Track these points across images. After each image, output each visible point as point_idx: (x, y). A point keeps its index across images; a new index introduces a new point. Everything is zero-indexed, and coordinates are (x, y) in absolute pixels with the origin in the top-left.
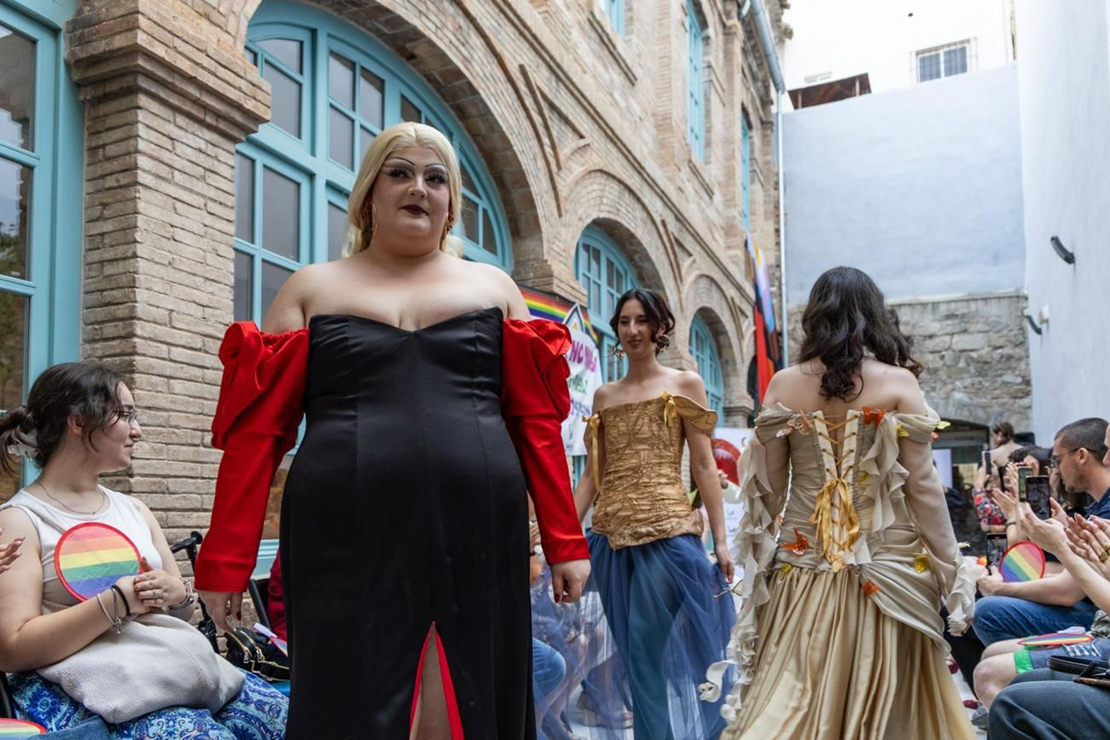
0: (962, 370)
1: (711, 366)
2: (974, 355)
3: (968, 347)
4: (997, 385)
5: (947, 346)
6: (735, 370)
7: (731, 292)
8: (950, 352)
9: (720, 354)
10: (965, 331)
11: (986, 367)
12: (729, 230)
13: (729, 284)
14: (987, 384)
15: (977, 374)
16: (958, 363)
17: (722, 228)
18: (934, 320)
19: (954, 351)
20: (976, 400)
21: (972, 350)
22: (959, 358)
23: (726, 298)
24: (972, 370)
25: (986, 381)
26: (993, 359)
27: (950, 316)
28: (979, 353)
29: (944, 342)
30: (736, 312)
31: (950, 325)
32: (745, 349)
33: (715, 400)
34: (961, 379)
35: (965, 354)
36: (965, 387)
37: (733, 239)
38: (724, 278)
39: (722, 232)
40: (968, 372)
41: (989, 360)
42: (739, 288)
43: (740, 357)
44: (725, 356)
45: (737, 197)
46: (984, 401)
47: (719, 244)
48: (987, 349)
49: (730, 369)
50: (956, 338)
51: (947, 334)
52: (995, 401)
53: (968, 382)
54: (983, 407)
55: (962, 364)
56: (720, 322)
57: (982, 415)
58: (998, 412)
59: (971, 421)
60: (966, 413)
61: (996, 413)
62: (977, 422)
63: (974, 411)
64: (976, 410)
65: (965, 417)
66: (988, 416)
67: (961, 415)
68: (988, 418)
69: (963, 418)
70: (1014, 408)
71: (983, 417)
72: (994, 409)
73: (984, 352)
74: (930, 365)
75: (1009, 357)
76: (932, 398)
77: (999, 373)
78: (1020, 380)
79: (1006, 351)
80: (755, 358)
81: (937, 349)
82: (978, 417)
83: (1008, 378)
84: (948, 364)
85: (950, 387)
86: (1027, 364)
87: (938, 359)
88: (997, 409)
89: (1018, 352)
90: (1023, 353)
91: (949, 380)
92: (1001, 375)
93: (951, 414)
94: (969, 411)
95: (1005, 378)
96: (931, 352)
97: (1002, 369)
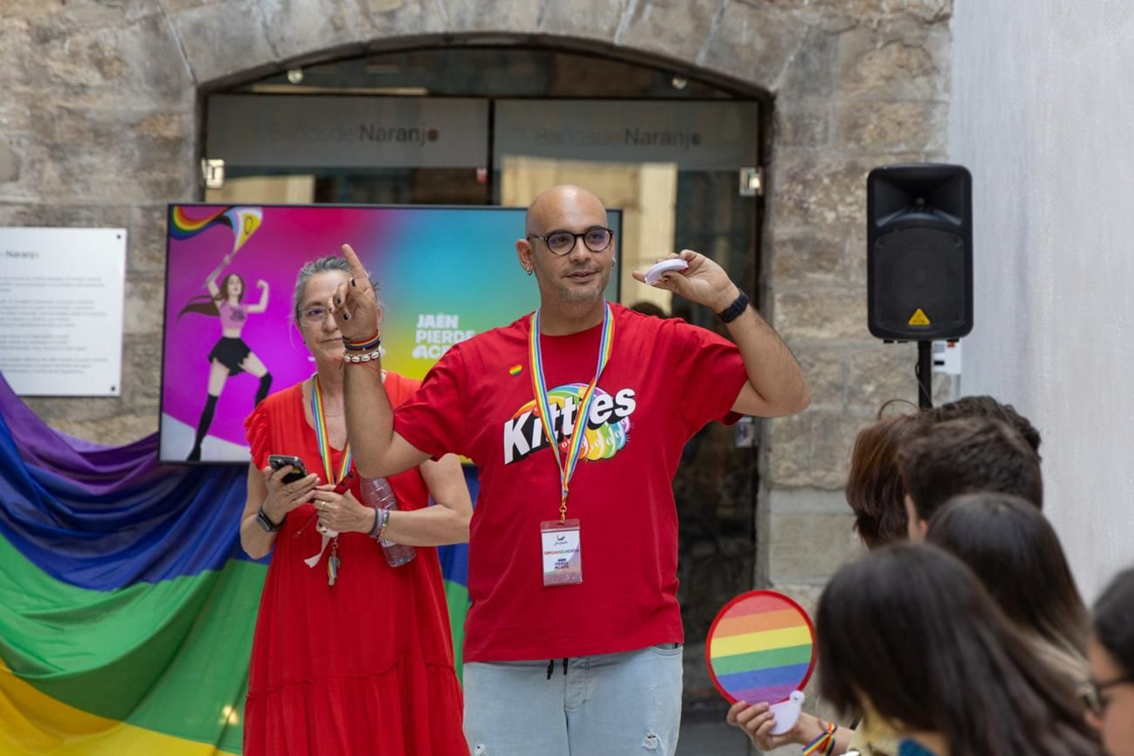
54: (756, 3)
57: (744, 38)
58: (810, 27)
59: (701, 60)
60: (679, 22)
61: (802, 32)
62: (725, 67)
63: (714, 18)
64: (722, 12)
65: (678, 40)
66: (773, 44)
67: (658, 31)
68: (770, 58)
69: (666, 47)
70: (876, 16)
71: (750, 45)
72: (796, 12)
82: (729, 45)
88: (809, 16)
93: (618, 20)
94: (696, 12)
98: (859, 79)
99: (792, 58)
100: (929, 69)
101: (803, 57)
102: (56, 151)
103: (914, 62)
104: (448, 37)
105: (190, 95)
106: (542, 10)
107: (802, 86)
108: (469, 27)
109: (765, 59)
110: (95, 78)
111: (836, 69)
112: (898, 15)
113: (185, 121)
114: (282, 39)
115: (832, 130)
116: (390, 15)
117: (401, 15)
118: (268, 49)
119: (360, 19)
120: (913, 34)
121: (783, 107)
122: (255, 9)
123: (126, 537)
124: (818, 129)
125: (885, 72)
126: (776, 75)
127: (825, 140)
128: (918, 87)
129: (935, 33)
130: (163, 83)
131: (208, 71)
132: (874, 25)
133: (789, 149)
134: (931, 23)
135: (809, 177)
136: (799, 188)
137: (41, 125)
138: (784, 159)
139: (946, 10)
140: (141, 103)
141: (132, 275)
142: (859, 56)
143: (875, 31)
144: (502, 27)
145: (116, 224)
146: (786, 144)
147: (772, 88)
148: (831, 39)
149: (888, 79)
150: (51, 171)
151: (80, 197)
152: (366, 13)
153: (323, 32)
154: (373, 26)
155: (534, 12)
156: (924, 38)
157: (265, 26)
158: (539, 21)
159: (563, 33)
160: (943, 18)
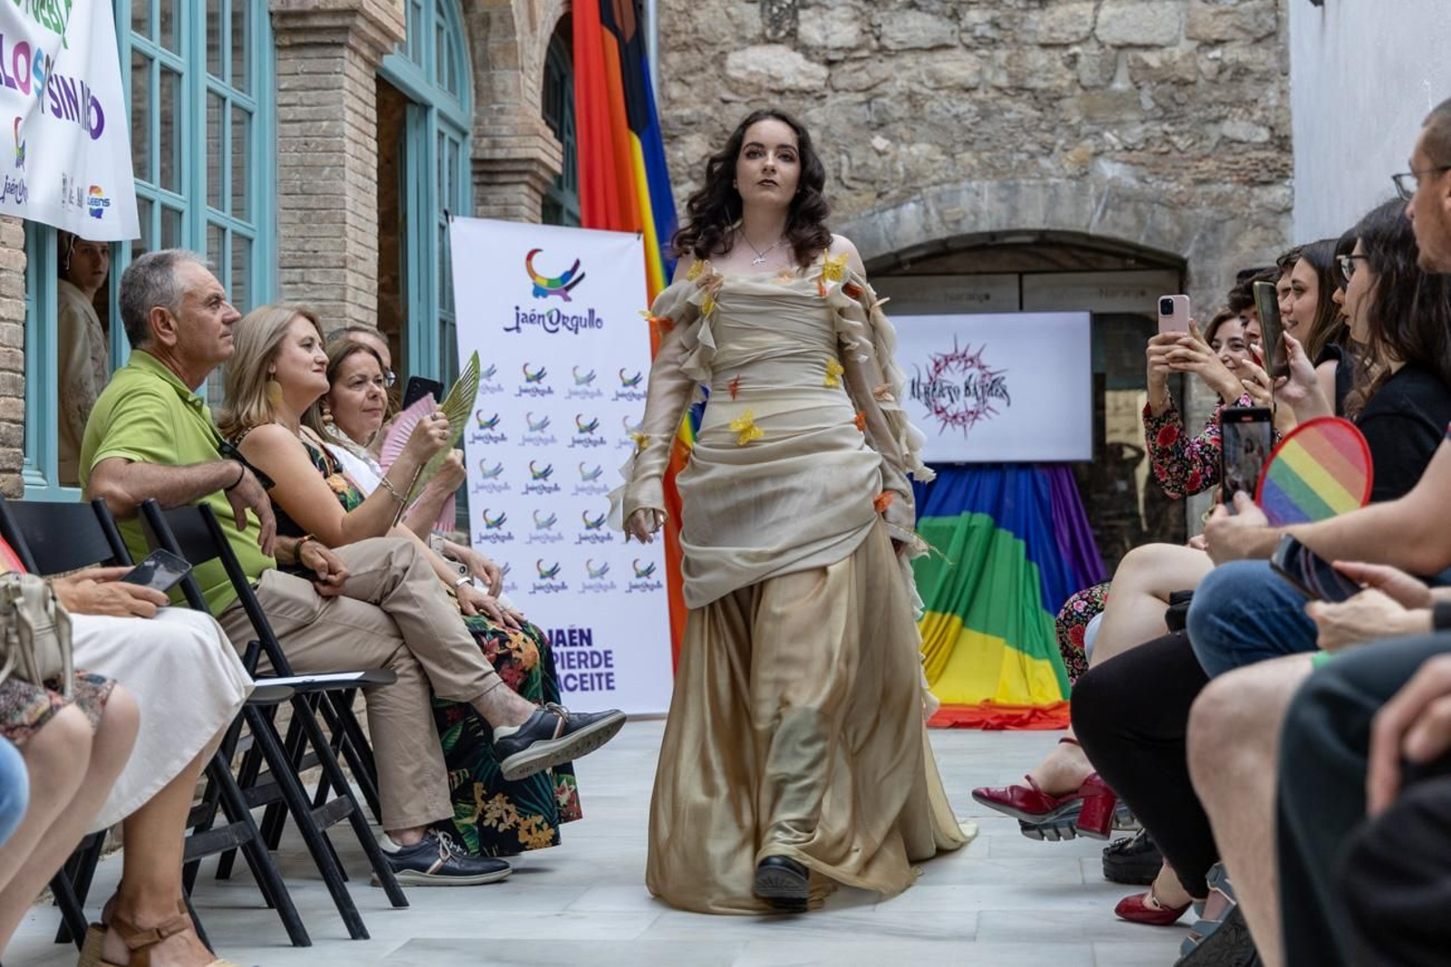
0: (1121, 101)
1: (439, 28)
2: (1153, 59)
3: (1137, 38)
4: (1209, 144)
5: (1084, 30)
6: (510, 50)
8: (1093, 48)
11: (1181, 96)
14: (1181, 142)
15: (1160, 113)
16: (1111, 79)
19: (1102, 45)
20: (1155, 185)
21: (1147, 47)
22: (1115, 65)
24: (1148, 104)
25: (1181, 134)
26: (1200, 72)
28: (1165, 54)
29: (1075, 18)
33: (449, 133)
34: (1119, 123)
35: (1130, 54)
36: (1129, 148)
40: (1138, 105)
41: (1191, 78)
43: (524, 12)
46: (1174, 187)
48: (1186, 46)
49: (494, 43)
52: (1200, 190)
53: (1135, 133)
54: (1173, 206)
55: (1121, 84)
57: (1167, 226)
58: (1207, 219)
59: (1142, 241)
60: (1128, 219)
61: (1202, 221)
62: (1157, 245)
63: (1149, 215)
64: (1154, 212)
65: (1127, 229)
66: (1185, 230)
67: (1116, 225)
68: (1183, 239)
69: (1120, 234)
70: (1247, 211)
71: (1171, 231)
72: (1198, 211)
73: (1178, 53)
74: (1036, 83)
75: (1241, 72)
76: (1044, 174)
77: (1214, 112)
78: (1264, 135)
79: (1235, 53)
80: (564, 29)
81: (1061, 36)
82: (1158, 231)
83: (1237, 127)
84: (1087, 78)
85: (1089, 145)
86: (1283, 93)
87: (1059, 64)
88: (1206, 212)
89: (1262, 58)
90: (1272, 63)
91: (1086, 128)
92: (1218, 120)
93: (1091, 219)
94: (1137, 213)
95: (1228, 128)
96: (1044, 46)
97: (1218, 102)
98: (1237, 249)
99: (1196, 237)
101: (1203, 237)
103: (1271, 237)
104: (993, 235)
106: (1046, 216)
107: (1203, 254)
108: (1004, 227)
109: (1180, 239)
111: (1223, 243)
112: (1260, 210)
114: (896, 239)
115: (1223, 280)
116: (957, 222)
117: (964, 222)
118: (888, 246)
119: (940, 225)
120: (1270, 220)
121: (1192, 267)
122: (879, 222)
124: (1214, 279)
125: (1255, 244)
126: (1187, 248)
127: (1218, 286)
129: (1284, 219)
132: (1246, 216)
133: (1197, 292)
134: (1280, 213)
135: (1210, 307)
136: (1204, 315)
139: (1290, 205)
142: (1237, 234)
143: (1247, 220)
144: (1023, 226)
146: (1195, 289)
147: (1185, 256)
148: (1220, 226)
149: (1255, 248)
152: (943, 222)
153: (919, 234)
154: (948, 228)
155: (1042, 216)
156: (1277, 223)
157: (885, 231)
158: (1045, 222)
159: (1059, 228)
160: (1288, 210)
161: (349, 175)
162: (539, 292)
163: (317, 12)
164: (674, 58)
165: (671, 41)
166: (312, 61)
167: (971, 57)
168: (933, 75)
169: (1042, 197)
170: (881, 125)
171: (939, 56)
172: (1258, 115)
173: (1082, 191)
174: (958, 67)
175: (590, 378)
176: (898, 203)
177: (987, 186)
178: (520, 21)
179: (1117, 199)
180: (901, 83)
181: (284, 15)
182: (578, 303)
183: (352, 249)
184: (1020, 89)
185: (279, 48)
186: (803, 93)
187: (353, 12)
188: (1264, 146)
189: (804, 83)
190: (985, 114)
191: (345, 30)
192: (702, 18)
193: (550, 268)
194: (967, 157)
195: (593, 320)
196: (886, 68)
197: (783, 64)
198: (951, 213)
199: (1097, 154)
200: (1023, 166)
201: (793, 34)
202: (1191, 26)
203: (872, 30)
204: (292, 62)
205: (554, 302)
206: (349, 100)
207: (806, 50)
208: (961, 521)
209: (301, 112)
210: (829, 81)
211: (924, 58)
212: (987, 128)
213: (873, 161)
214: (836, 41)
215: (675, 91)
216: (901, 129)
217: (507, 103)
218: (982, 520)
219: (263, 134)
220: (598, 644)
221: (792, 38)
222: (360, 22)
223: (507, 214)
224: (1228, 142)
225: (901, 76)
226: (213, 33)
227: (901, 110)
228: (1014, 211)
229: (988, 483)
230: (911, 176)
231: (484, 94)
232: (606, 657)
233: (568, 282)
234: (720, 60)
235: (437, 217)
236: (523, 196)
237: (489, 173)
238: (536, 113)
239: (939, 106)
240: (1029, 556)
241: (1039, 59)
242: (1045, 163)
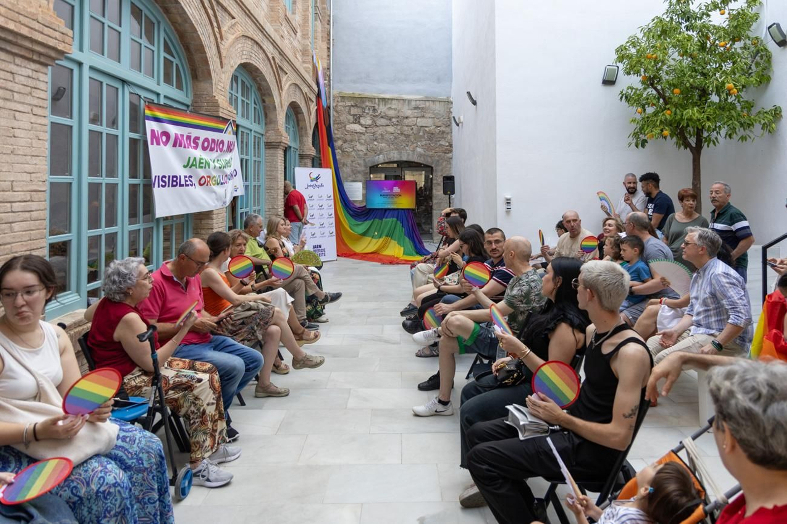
0: (421, 137)
2: (427, 129)
3: (424, 125)
4: (437, 145)
5: (414, 123)
6: (306, 134)
7: (305, 89)
8: (416, 127)
9: (298, 125)
10: (423, 116)
11: (432, 136)
12: (305, 52)
13: (305, 85)
14: (432, 145)
15: (428, 139)
16: (419, 133)
17: (301, 51)
18: (408, 110)
19: (418, 126)
20: (427, 153)
21: (426, 127)
22: (420, 130)
23: (302, 92)
24: (426, 137)
25: (432, 143)
26: (436, 132)
27: (416, 108)
28: (430, 128)
29: (413, 121)
30: (307, 100)
31: (416, 113)
32: (311, 121)
34: (421, 141)
35: (422, 128)
36: (422, 146)
37: (307, 58)
38: (302, 82)
39: (301, 53)
40: (424, 138)
41: (434, 133)
42: (309, 86)
44: (301, 126)
45: (309, 33)
46: (431, 153)
47: (299, 61)
48: (433, 127)
49: (303, 132)
50: (419, 120)
51: (415, 117)
52: (436, 154)
53: (424, 143)
54: (431, 157)
56: (300, 107)
59: (425, 163)
60: (422, 159)
61: (436, 160)
62: (427, 164)
63: (426, 159)
66: (433, 161)
67: (419, 160)
68: (433, 163)
69: (421, 162)
70: (444, 158)
71: (430, 161)
72: (435, 158)
73: (432, 128)
74: (406, 133)
75: (443, 132)
76: (407, 150)
77: (438, 139)
78: (447, 144)
79: (442, 129)
80: (317, 125)
81: (410, 124)
82: (428, 161)
83: (442, 142)
84: (415, 133)
85: (415, 145)
86: (451, 136)
87: (410, 130)
88: (437, 158)
89: (447, 130)
90: (449, 130)
91: (415, 142)
92: (439, 141)
93: (415, 159)
94: (424, 158)
95: (441, 143)
96: (407, 126)
97: (440, 138)
98: (442, 165)
99: (435, 163)
100: (450, 164)
102: (354, 174)
104: (397, 161)
105: (368, 168)
107: (436, 166)
108: (399, 160)
110: (358, 166)
111: (440, 164)
112: (447, 158)
113: (368, 171)
114: (378, 161)
115: (440, 171)
116: (390, 159)
118: (377, 163)
119: (387, 159)
121: (434, 168)
123: (363, 216)
124: (438, 171)
128: (449, 166)
130: (365, 166)
131: (370, 165)
134: (450, 159)
136: (436, 177)
137: (352, 171)
138: (434, 174)
140: (363, 169)
141: (363, 187)
142: (442, 162)
143: (445, 160)
144: (402, 160)
145: (360, 182)
146: (434, 172)
147: (433, 166)
148: (439, 161)
149: (446, 165)
150: (354, 176)
151: (357, 179)
153: (383, 160)
156: (450, 161)
157: (376, 160)
158: (407, 159)
159: (410, 161)
160: (452, 158)
161: (279, 172)
162: (312, 181)
163: (273, 142)
164: (336, 126)
165: (336, 122)
166: (272, 151)
167: (393, 128)
168: (386, 131)
169: (406, 154)
170: (376, 140)
171: (387, 127)
172: (446, 140)
173: (414, 153)
174: (391, 129)
175: (321, 196)
176: (379, 155)
177: (396, 152)
178: (308, 128)
179: (420, 155)
180: (380, 132)
181: (267, 143)
182: (319, 182)
183: (280, 185)
184: (402, 134)
185: (266, 148)
186: (361, 133)
187: (280, 142)
188: (447, 146)
189: (361, 131)
190: (396, 138)
191: (279, 145)
192: (342, 118)
193: (314, 176)
194: (392, 147)
195: (322, 185)
196: (377, 128)
197: (357, 127)
198: (389, 157)
199: (417, 146)
200: (402, 149)
201: (359, 122)
202: (434, 123)
203: (374, 122)
204: (268, 151)
205: (315, 182)
206: (279, 161)
207: (362, 125)
208: (390, 220)
209: (270, 160)
210: (366, 131)
211: (384, 127)
212: (396, 141)
213: (374, 147)
214: (367, 124)
215: (336, 132)
216: (379, 141)
217: (306, 143)
218: (395, 219)
219: (263, 167)
220: (322, 248)
221: (359, 123)
222: (282, 144)
223: (305, 166)
224: (441, 145)
225: (380, 131)
226: (254, 145)
227: (380, 137)
228: (401, 157)
229: (396, 212)
230: (381, 150)
231: (301, 142)
232: (324, 250)
233: (317, 178)
234: (345, 126)
235: (292, 167)
236: (309, 162)
237: (302, 157)
238: (311, 145)
239: (387, 136)
240: (402, 226)
241: (406, 128)
242: (407, 148)
